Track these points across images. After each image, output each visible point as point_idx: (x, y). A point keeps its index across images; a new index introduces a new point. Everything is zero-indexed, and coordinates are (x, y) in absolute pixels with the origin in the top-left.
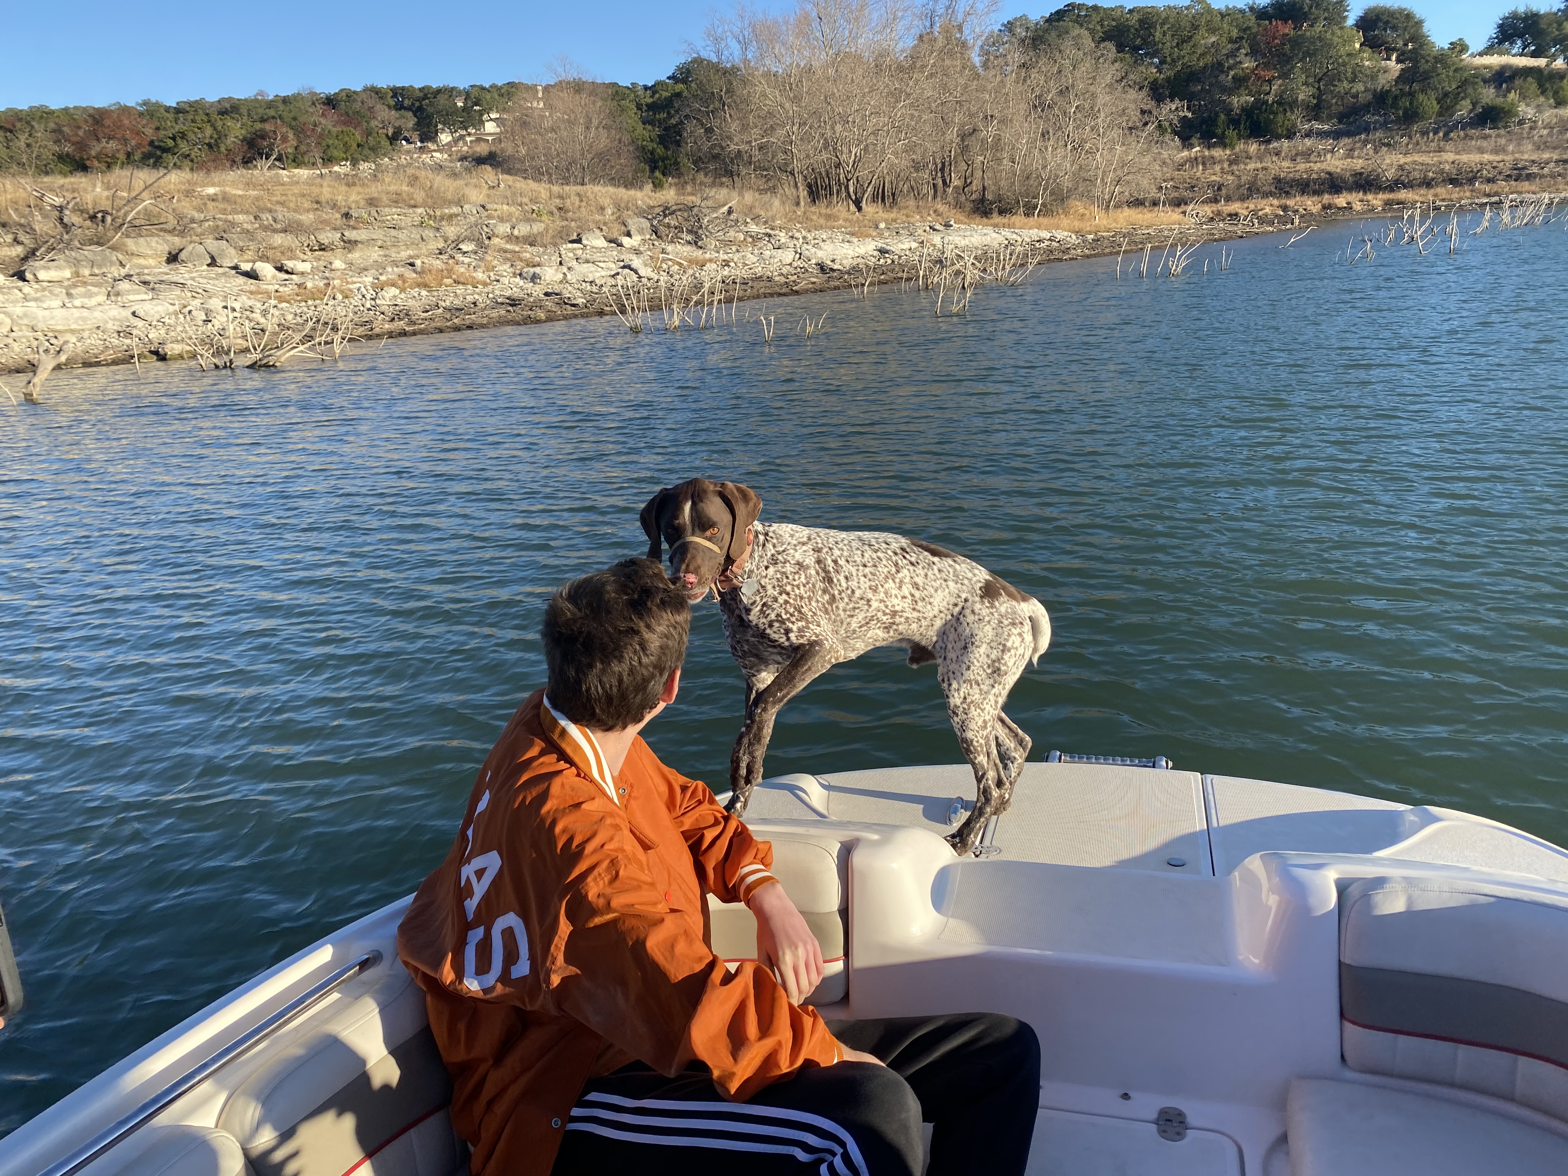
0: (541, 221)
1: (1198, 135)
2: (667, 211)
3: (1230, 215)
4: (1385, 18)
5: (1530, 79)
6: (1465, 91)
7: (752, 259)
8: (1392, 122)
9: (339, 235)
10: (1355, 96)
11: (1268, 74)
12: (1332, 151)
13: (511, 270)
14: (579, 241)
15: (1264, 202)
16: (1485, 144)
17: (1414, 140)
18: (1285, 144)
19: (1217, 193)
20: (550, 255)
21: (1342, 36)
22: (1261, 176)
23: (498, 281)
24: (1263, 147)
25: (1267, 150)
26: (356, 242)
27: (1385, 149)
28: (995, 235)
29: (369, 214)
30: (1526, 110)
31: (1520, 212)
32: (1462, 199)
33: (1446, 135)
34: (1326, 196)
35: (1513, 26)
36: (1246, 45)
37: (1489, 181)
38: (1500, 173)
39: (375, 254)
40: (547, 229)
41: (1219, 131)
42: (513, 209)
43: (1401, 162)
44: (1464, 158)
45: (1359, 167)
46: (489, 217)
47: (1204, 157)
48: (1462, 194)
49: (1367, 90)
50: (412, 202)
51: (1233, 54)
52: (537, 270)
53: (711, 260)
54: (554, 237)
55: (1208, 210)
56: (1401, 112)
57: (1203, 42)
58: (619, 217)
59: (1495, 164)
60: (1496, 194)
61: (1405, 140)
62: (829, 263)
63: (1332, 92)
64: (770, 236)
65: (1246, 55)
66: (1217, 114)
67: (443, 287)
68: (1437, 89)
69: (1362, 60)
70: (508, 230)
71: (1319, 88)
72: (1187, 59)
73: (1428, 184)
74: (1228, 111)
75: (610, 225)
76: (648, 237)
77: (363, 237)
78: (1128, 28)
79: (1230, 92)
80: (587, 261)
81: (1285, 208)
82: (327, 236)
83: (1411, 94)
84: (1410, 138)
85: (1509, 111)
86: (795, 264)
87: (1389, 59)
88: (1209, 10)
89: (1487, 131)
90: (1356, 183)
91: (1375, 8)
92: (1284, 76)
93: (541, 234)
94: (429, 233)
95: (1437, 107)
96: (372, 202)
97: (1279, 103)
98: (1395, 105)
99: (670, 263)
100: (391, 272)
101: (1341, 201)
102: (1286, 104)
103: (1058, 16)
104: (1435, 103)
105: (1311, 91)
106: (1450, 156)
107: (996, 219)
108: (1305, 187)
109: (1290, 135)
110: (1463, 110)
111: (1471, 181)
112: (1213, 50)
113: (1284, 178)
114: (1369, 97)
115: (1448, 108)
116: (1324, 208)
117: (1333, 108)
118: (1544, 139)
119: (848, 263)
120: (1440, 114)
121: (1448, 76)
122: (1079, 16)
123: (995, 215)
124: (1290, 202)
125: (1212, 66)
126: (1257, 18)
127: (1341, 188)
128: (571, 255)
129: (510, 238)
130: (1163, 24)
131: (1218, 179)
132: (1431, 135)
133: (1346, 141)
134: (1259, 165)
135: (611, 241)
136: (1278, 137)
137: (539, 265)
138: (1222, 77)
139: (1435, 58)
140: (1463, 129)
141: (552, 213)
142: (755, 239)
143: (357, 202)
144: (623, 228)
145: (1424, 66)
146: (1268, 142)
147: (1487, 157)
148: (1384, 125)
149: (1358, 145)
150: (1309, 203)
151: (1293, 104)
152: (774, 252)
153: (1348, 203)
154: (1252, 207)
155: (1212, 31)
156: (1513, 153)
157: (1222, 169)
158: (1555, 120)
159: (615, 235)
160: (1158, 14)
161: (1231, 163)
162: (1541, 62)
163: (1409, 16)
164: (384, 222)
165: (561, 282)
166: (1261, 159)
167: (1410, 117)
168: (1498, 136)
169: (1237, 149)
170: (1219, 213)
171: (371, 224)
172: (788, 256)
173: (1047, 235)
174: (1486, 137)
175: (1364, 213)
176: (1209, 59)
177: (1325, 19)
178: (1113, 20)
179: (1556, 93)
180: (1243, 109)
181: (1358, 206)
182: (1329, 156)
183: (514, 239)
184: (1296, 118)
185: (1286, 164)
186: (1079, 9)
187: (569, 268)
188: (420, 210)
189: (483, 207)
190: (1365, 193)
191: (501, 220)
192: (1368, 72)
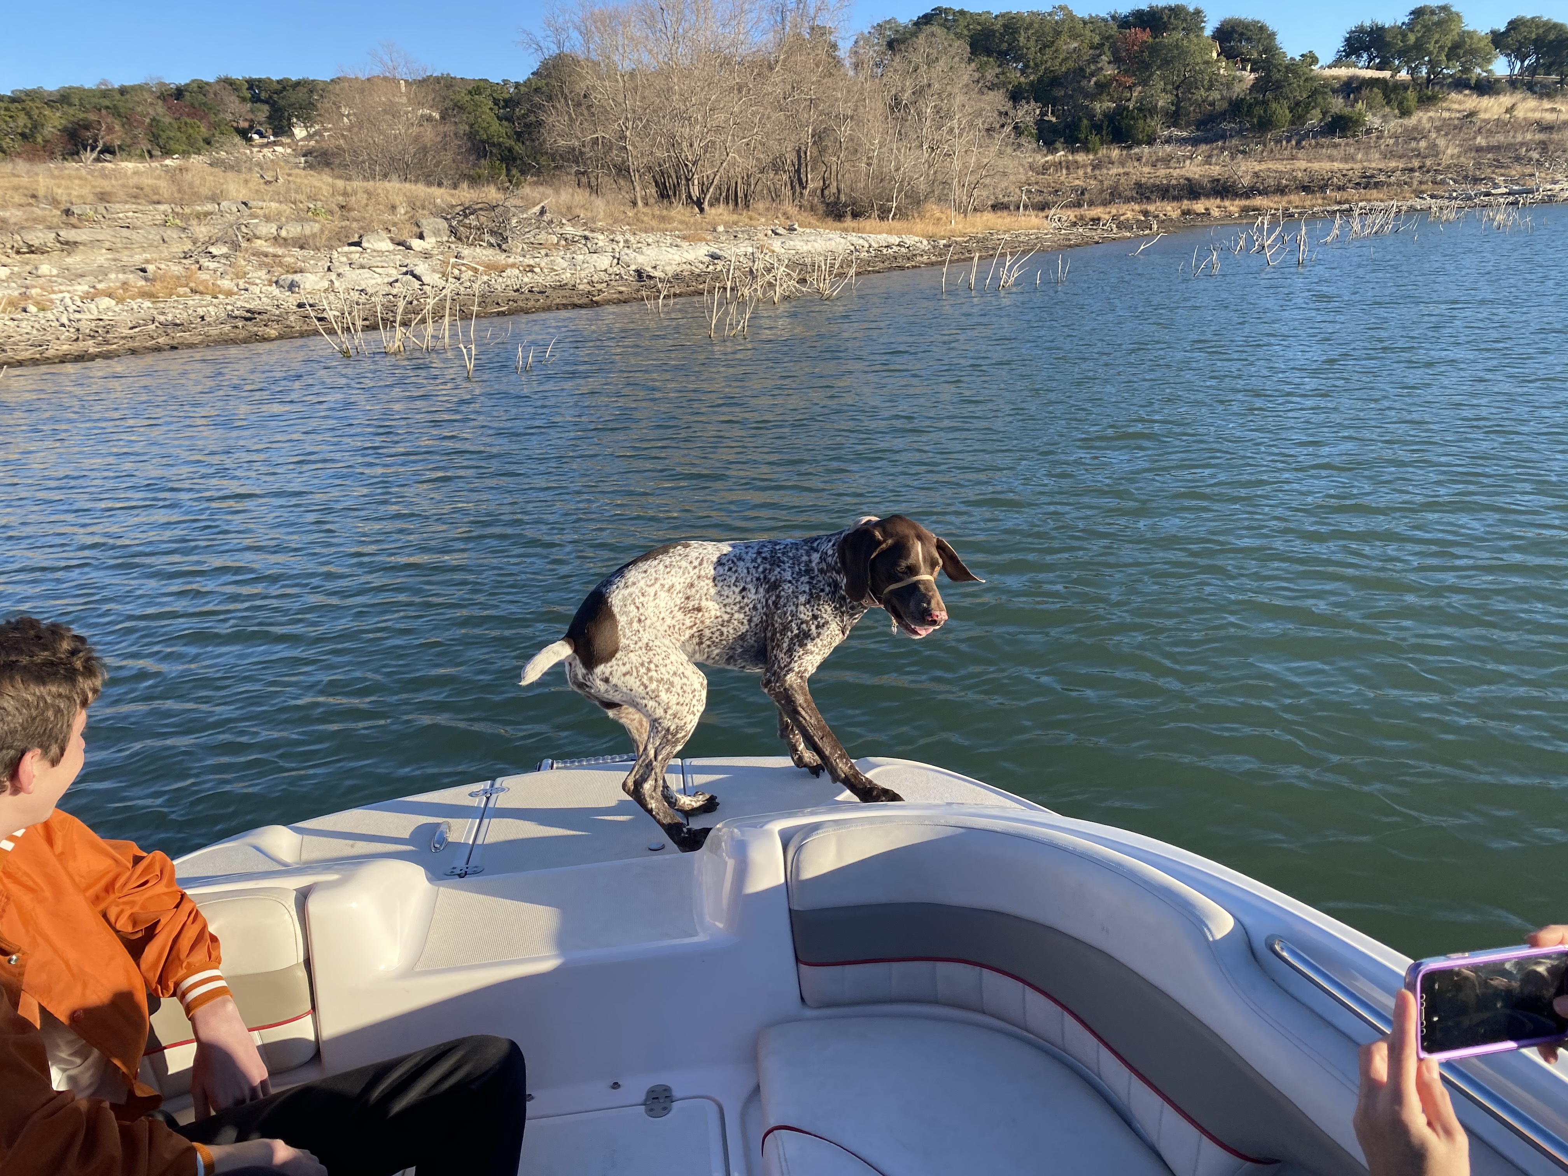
0: (316, 221)
1: (1062, 140)
2: (468, 210)
3: (1093, 220)
4: (1240, 29)
5: (1375, 90)
6: (1315, 101)
7: (561, 263)
8: (1247, 129)
9: (54, 235)
10: (1212, 104)
11: (1130, 81)
12: (1191, 158)
13: (268, 277)
14: (358, 244)
15: (1126, 207)
16: (1335, 152)
17: (1268, 148)
18: (1146, 149)
19: (1080, 199)
20: (320, 259)
21: (1199, 44)
22: (1123, 180)
23: (246, 290)
24: (1124, 153)
25: (1129, 156)
26: (75, 243)
27: (1240, 156)
28: (839, 240)
29: (96, 212)
30: (1373, 120)
31: (1370, 219)
32: (1314, 206)
33: (1298, 143)
34: (1186, 202)
35: (1359, 39)
36: (1109, 54)
37: (1340, 188)
38: (1350, 181)
39: (102, 258)
40: (322, 231)
41: (1082, 136)
42: (283, 207)
43: (1257, 168)
44: (1316, 166)
45: (1216, 173)
46: (253, 216)
47: (1067, 162)
48: (1314, 201)
49: (1223, 98)
50: (156, 198)
51: (1094, 60)
52: (297, 277)
53: (513, 266)
54: (329, 239)
55: (1071, 214)
56: (1255, 120)
57: (1065, 47)
58: (412, 217)
59: (1345, 172)
60: (1347, 201)
61: (1260, 147)
62: (649, 269)
63: (1190, 99)
64: (586, 238)
65: (1109, 63)
66: (1080, 119)
67: (175, 298)
68: (1288, 98)
69: (1219, 69)
70: (274, 231)
71: (1177, 95)
72: (1049, 64)
73: (1281, 190)
74: (1091, 116)
75: (401, 225)
76: (445, 239)
77: (84, 237)
78: (994, 31)
79: (1093, 97)
80: (362, 267)
81: (1146, 213)
82: (37, 237)
83: (1265, 103)
84: (1265, 146)
85: (1357, 121)
86: (610, 271)
87: (1244, 69)
88: (1071, 16)
89: (1337, 140)
90: (1213, 189)
91: (1230, 20)
92: (1144, 83)
93: (314, 236)
94: (171, 234)
95: (1289, 116)
96: (103, 197)
97: (1140, 110)
98: (1249, 113)
99: (463, 268)
100: (115, 279)
101: (1199, 206)
102: (1146, 110)
103: (926, 19)
104: (1287, 111)
105: (1170, 98)
106: (1303, 164)
107: (849, 222)
108: (1165, 192)
109: (1150, 142)
110: (1314, 119)
111: (1323, 188)
112: (1075, 56)
113: (1145, 184)
114: (1225, 105)
115: (1300, 117)
116: (1184, 213)
117: (1192, 115)
118: (1390, 148)
119: (671, 270)
120: (1293, 123)
121: (1299, 86)
122: (946, 20)
123: (849, 218)
124: (1151, 208)
125: (1074, 72)
126: (1120, 27)
127: (1200, 194)
128: (344, 259)
129: (276, 240)
130: (1027, 29)
131: (1081, 183)
132: (1284, 143)
133: (1203, 147)
134: (1121, 171)
135: (399, 244)
136: (1139, 143)
137: (301, 272)
138: (1084, 83)
139: (1287, 67)
140: (1314, 137)
141: (331, 213)
142: (569, 242)
143: (81, 197)
144: (415, 229)
145: (1277, 76)
146: (1130, 147)
147: (1337, 165)
148: (1240, 132)
149: (1215, 152)
150: (1169, 208)
151: (1152, 111)
152: (588, 257)
153: (1207, 209)
154: (1114, 211)
155: (1074, 36)
156: (1361, 161)
157: (1085, 173)
158: (1400, 130)
159: (405, 236)
160: (1023, 20)
161: (1094, 168)
162: (1387, 74)
163: (1262, 28)
164: (115, 220)
165: (326, 290)
166: (1123, 164)
167: (1264, 125)
168: (1347, 144)
169: (1100, 154)
170: (1082, 218)
171: (98, 222)
172: (604, 261)
173: (897, 240)
174: (1335, 146)
175: (1222, 219)
176: (1071, 64)
177: (1184, 29)
178: (979, 24)
179: (1401, 103)
180: (1105, 114)
181: (1215, 212)
182: (1188, 162)
183: (282, 241)
184: (1156, 124)
185: (1146, 170)
186: (946, 13)
187: (339, 275)
188: (162, 207)
189: (245, 204)
190: (1222, 199)
191: (268, 219)
192: (1224, 81)
